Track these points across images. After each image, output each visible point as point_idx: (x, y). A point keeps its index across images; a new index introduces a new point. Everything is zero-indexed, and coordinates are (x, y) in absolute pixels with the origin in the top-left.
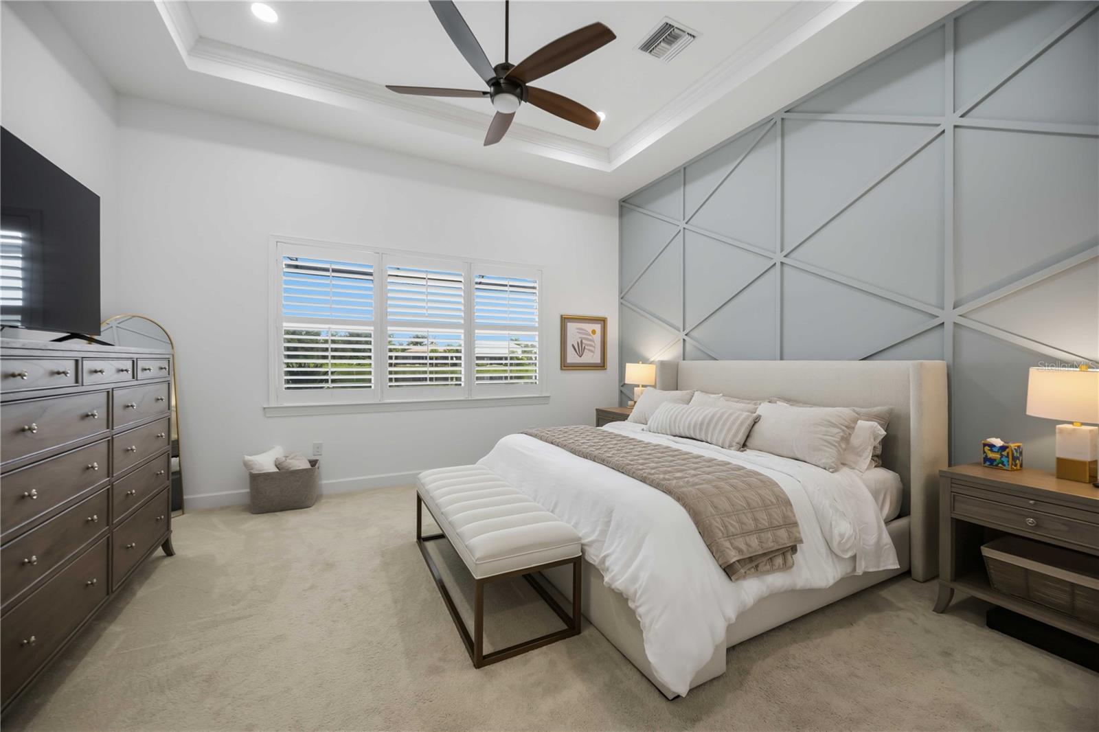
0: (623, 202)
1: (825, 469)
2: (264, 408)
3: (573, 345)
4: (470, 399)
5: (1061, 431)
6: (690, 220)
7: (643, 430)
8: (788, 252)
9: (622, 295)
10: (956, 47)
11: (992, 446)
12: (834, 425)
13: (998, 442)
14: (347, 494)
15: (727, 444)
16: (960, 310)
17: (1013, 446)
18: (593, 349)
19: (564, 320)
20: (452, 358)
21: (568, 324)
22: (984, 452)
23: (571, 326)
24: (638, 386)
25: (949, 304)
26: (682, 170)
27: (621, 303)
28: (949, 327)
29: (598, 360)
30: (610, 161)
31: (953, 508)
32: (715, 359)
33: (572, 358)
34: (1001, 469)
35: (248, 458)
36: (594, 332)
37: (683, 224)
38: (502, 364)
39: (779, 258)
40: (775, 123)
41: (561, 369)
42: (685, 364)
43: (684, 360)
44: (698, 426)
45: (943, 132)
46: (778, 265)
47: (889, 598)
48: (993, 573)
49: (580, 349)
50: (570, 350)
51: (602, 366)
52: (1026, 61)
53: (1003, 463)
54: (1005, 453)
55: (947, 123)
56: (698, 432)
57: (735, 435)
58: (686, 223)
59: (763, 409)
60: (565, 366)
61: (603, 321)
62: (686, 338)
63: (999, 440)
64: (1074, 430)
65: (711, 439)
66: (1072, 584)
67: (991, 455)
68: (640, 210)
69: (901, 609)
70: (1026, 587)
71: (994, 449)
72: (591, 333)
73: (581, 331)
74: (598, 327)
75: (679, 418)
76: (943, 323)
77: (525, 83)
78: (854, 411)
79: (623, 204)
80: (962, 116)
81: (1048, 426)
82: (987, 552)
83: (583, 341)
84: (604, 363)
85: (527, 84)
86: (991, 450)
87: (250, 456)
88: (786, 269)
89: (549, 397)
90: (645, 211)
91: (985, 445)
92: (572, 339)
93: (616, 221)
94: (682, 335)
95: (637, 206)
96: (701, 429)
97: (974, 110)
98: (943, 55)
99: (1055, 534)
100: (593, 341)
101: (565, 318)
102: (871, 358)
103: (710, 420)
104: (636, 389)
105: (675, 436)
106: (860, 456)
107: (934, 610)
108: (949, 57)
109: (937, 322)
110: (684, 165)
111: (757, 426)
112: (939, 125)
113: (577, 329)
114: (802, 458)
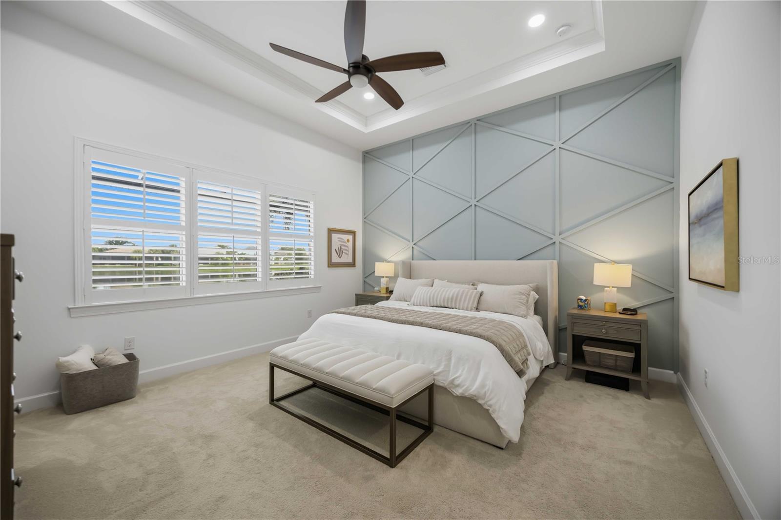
0: (366, 153)
1: (522, 317)
2: (69, 309)
3: (336, 250)
4: (266, 291)
5: (606, 291)
6: (417, 172)
7: (408, 305)
8: (479, 199)
9: (365, 216)
10: (560, 110)
11: (581, 299)
12: (523, 294)
13: (584, 298)
14: (163, 381)
15: (469, 309)
16: (562, 236)
17: (589, 298)
18: (347, 252)
19: (331, 231)
20: (157, 258)
21: (333, 234)
22: (578, 303)
23: (335, 237)
24: (383, 277)
25: (557, 233)
26: (411, 140)
27: (365, 222)
28: (557, 244)
29: (350, 260)
30: (366, 125)
31: (572, 330)
32: (435, 260)
33: (335, 259)
34: (585, 310)
35: (63, 359)
36: (348, 241)
37: (411, 175)
38: (208, 264)
39: (473, 202)
40: (471, 125)
41: (328, 267)
42: (415, 262)
43: (413, 260)
44: (450, 300)
45: (555, 149)
46: (473, 206)
47: (549, 379)
48: (587, 357)
49: (340, 253)
50: (334, 254)
51: (353, 265)
52: (588, 124)
53: (585, 307)
54: (586, 302)
55: (557, 145)
56: (450, 303)
57: (473, 303)
58: (414, 174)
59: (481, 287)
60: (331, 265)
61: (353, 233)
62: (414, 246)
63: (583, 297)
64: (611, 290)
65: (459, 305)
66: (616, 356)
67: (581, 304)
68: (379, 160)
69: (554, 382)
70: (599, 360)
71: (583, 301)
72: (346, 241)
73: (340, 239)
74: (350, 237)
75: (435, 297)
76: (555, 242)
77: (375, 72)
78: (529, 286)
79: (365, 154)
80: (563, 143)
81: (602, 288)
82: (585, 348)
83: (342, 247)
84: (354, 263)
85: (377, 74)
86: (581, 302)
87: (64, 357)
88: (477, 208)
89: (320, 287)
90: (383, 162)
91: (578, 299)
92: (335, 246)
93: (360, 165)
94: (411, 244)
95: (377, 158)
96: (452, 301)
97: (568, 142)
98: (555, 111)
99: (613, 335)
100: (348, 247)
101: (331, 230)
102: (524, 258)
103: (457, 296)
104: (382, 279)
105: (433, 307)
106: (530, 309)
107: (566, 380)
108: (557, 113)
109: (552, 241)
110: (413, 137)
111: (482, 297)
112: (553, 145)
113: (338, 238)
114: (510, 313)
